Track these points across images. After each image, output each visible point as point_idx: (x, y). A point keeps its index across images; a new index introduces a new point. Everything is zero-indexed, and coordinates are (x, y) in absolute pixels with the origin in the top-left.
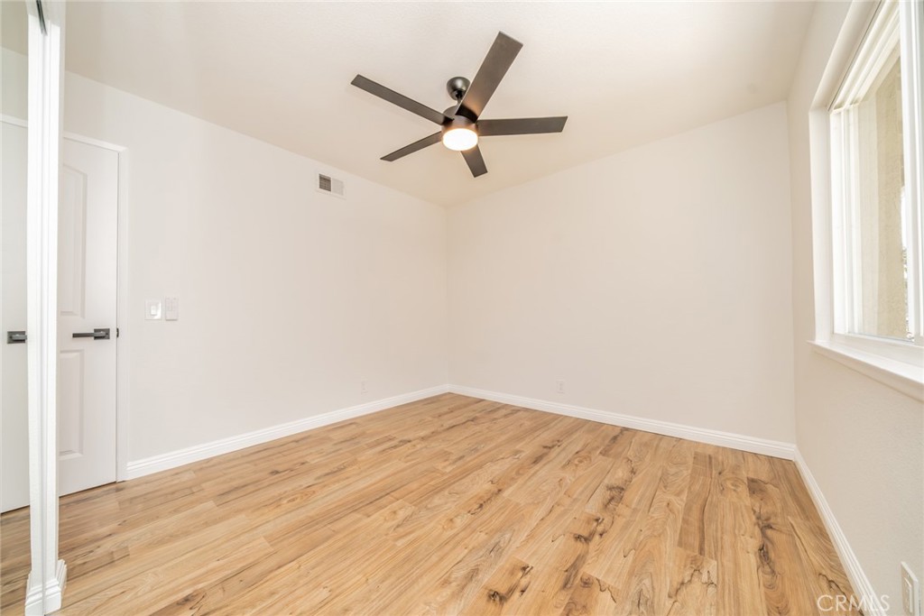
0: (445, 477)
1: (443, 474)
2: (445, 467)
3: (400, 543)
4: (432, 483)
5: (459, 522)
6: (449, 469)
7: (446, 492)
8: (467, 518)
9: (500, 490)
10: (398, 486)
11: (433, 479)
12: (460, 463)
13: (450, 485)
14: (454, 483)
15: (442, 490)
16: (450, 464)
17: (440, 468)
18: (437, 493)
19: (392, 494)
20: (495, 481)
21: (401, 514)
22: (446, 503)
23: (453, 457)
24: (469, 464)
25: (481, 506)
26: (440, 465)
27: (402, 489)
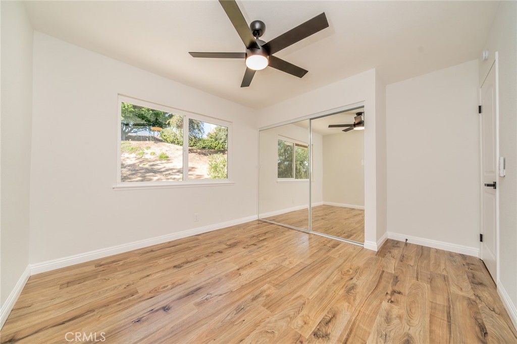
0: (268, 280)
1: (270, 282)
2: (269, 288)
3: (283, 254)
4: (276, 276)
5: (262, 258)
6: (266, 286)
7: (267, 270)
8: (258, 260)
9: (238, 270)
10: (296, 276)
11: (276, 279)
12: (257, 292)
13: (266, 274)
14: (263, 276)
15: (270, 272)
16: (265, 291)
17: (273, 288)
18: (272, 270)
19: (297, 272)
20: (238, 275)
21: (287, 262)
22: (267, 265)
23: (261, 299)
24: (250, 290)
25: (251, 263)
26: (273, 291)
27: (293, 274)
